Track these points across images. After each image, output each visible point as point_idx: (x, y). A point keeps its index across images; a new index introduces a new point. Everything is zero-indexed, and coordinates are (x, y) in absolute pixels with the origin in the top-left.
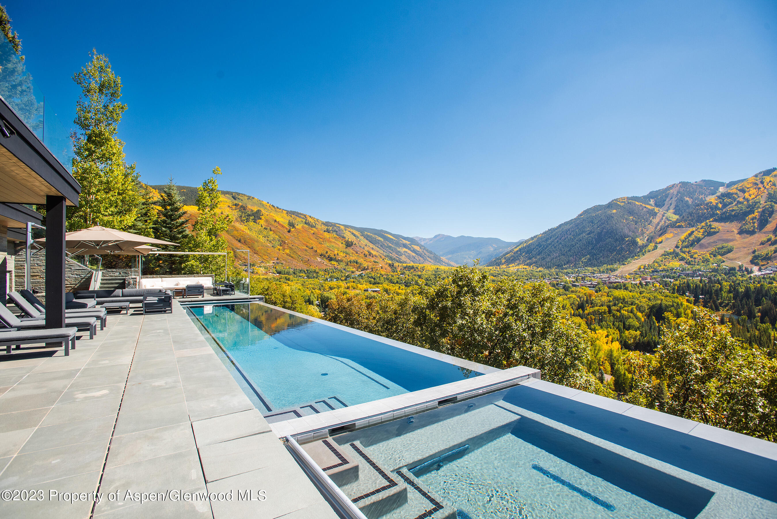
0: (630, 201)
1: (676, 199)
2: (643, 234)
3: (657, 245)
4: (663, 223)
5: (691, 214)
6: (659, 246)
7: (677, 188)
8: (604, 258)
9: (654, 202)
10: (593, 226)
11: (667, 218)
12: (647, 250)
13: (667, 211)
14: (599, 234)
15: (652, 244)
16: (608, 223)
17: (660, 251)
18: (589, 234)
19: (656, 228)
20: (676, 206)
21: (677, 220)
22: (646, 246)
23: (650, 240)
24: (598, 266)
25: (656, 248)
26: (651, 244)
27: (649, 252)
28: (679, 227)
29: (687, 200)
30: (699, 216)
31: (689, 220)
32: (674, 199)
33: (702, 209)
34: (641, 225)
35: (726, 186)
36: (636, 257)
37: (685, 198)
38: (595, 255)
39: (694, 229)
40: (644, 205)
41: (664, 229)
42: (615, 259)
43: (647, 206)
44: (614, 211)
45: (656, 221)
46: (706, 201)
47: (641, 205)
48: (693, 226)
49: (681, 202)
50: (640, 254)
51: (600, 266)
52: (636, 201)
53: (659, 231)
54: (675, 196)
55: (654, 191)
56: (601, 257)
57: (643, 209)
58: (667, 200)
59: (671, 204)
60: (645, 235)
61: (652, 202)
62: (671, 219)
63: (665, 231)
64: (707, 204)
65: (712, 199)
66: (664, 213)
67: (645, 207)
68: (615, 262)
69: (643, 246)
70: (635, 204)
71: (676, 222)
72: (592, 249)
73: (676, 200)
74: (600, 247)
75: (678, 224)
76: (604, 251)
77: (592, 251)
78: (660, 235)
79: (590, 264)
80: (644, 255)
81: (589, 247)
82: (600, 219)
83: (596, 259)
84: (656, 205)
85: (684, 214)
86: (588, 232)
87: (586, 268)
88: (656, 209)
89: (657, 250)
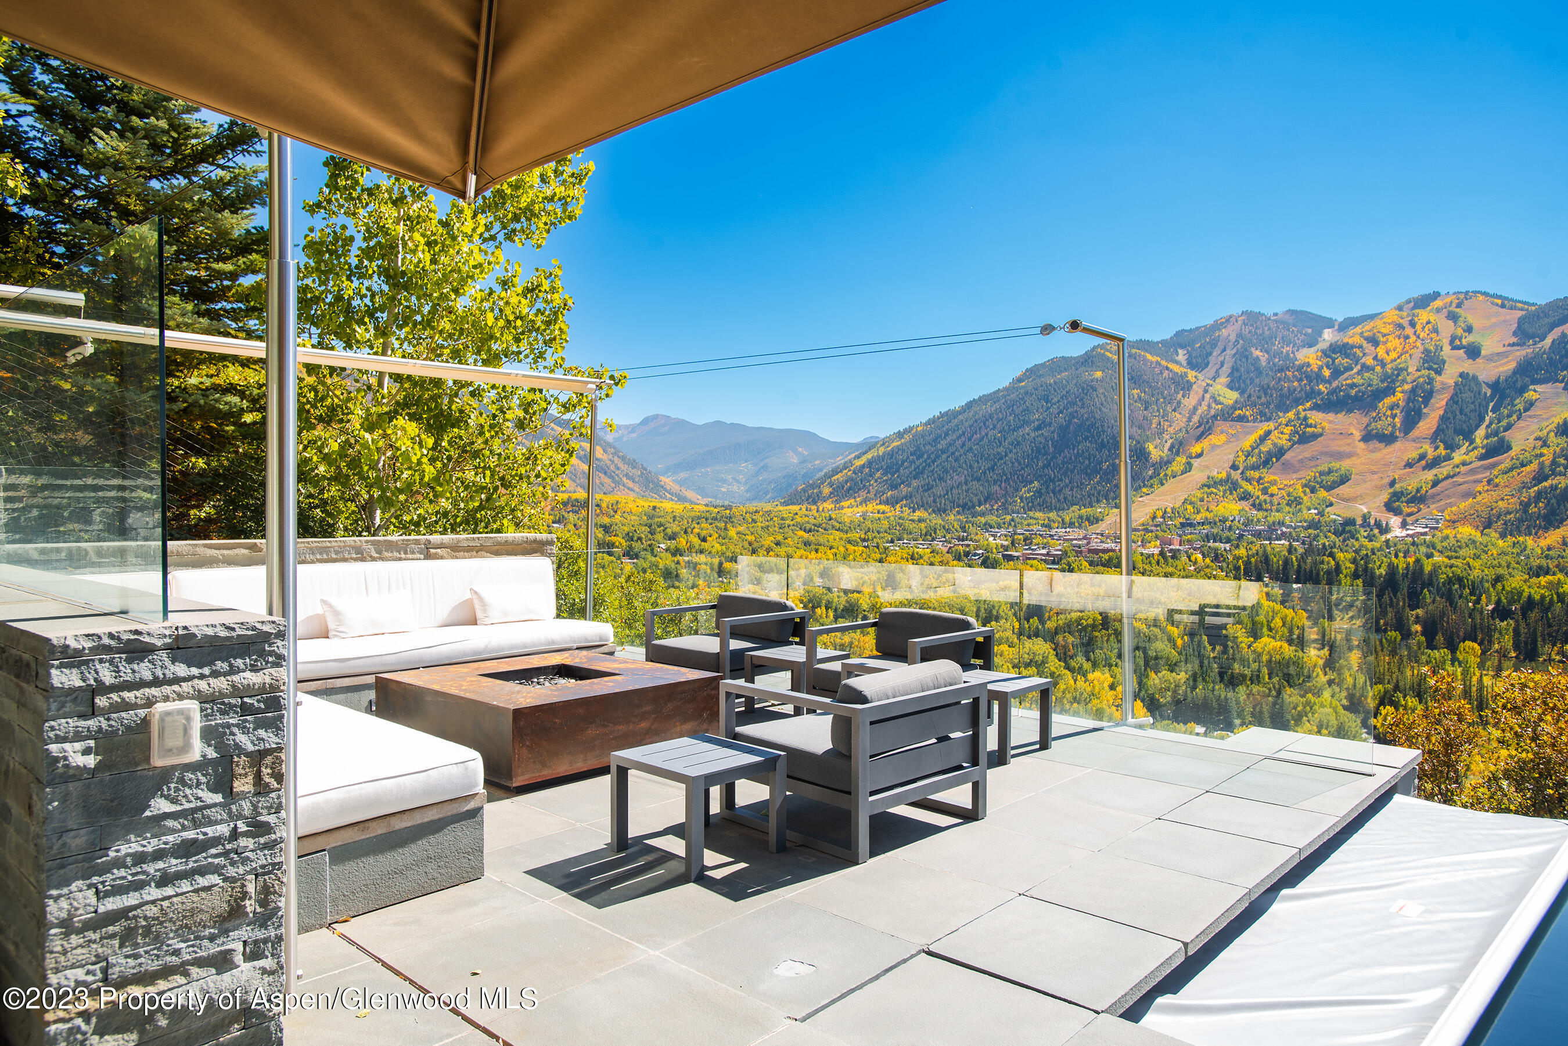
0: (1134, 351)
1: (1234, 351)
2: (1160, 433)
3: (1192, 461)
4: (1206, 408)
5: (1265, 390)
6: (1196, 463)
7: (1237, 326)
8: (1071, 490)
9: (1186, 357)
10: (1048, 408)
11: (1213, 397)
12: (1169, 472)
13: (1214, 379)
14: (1063, 429)
15: (1182, 460)
16: (1083, 404)
17: (1198, 475)
18: (1038, 428)
19: (1189, 419)
20: (1234, 369)
21: (1236, 402)
22: (1169, 462)
23: (1177, 448)
24: (1059, 510)
25: (1188, 467)
26: (1178, 459)
27: (1174, 477)
28: (1241, 419)
29: (1257, 357)
30: (1281, 396)
31: (1262, 404)
32: (1230, 352)
33: (1289, 380)
34: (1158, 410)
35: (1336, 327)
36: (1144, 490)
37: (1253, 350)
38: (1053, 481)
39: (1271, 425)
40: (1164, 363)
41: (1208, 422)
42: (1099, 493)
43: (1171, 366)
44: (1099, 374)
45: (1189, 402)
46: (1296, 360)
47: (1158, 363)
48: (1269, 419)
49: (1244, 360)
50: (1155, 481)
51: (1063, 509)
52: (1146, 351)
53: (1198, 427)
54: (1231, 344)
55: (1186, 331)
56: (1067, 486)
57: (1161, 373)
58: (1215, 354)
59: (1222, 364)
60: (1166, 436)
61: (1182, 356)
62: (1221, 399)
63: (1210, 428)
64: (1300, 368)
65: (1309, 356)
66: (1208, 385)
67: (1167, 368)
68: (1098, 501)
69: (1160, 463)
70: (1145, 359)
71: (1234, 408)
72: (1045, 466)
73: (1235, 354)
74: (1063, 463)
75: (1238, 412)
76: (1072, 471)
77: (1046, 471)
78: (1199, 438)
79: (1039, 504)
80: (1162, 484)
81: (1038, 460)
82: (1064, 392)
83: (1054, 492)
84: (1192, 365)
85: (1250, 390)
86: (1036, 423)
87: (1031, 514)
88: (1191, 375)
89: (1193, 472)
